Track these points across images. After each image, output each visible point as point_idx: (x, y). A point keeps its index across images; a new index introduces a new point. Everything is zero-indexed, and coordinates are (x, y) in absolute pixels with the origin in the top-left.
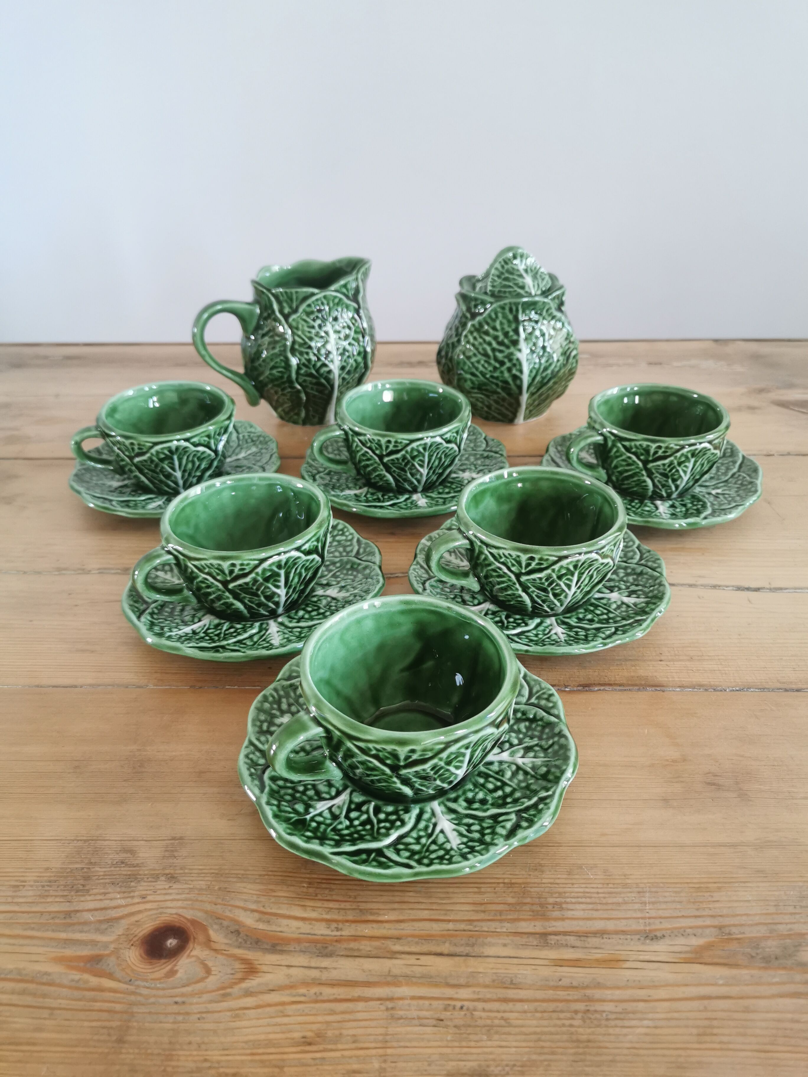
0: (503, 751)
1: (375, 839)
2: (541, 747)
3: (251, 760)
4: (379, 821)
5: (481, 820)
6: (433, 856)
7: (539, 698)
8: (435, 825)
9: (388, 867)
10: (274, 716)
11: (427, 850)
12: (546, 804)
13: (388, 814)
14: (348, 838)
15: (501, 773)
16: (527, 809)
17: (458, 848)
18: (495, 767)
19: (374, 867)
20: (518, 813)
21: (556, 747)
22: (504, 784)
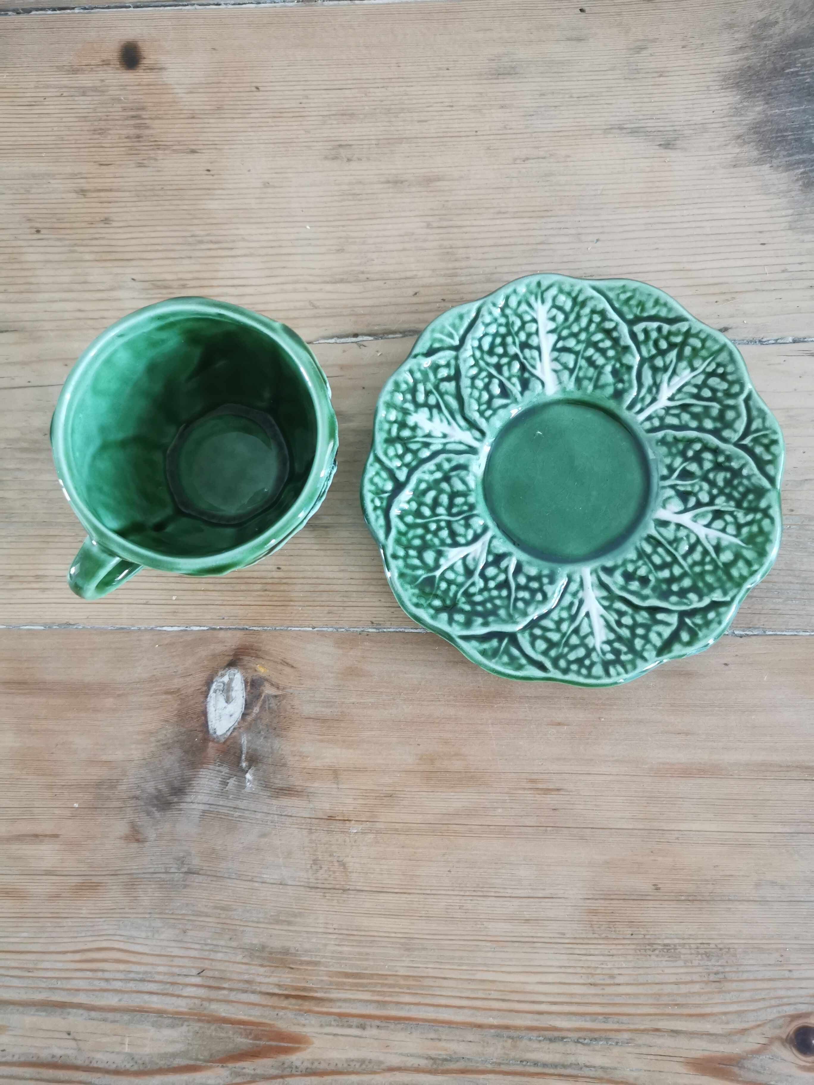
0: (686, 510)
1: (511, 619)
2: (735, 518)
3: (376, 485)
4: (519, 587)
5: (636, 608)
6: (572, 657)
7: (756, 441)
8: (581, 602)
9: (520, 667)
10: (406, 412)
11: (566, 644)
12: (718, 614)
13: (530, 579)
14: (479, 608)
15: (675, 545)
16: (692, 613)
17: (602, 650)
18: (669, 533)
19: (504, 664)
20: (682, 615)
21: (755, 529)
22: (675, 560)
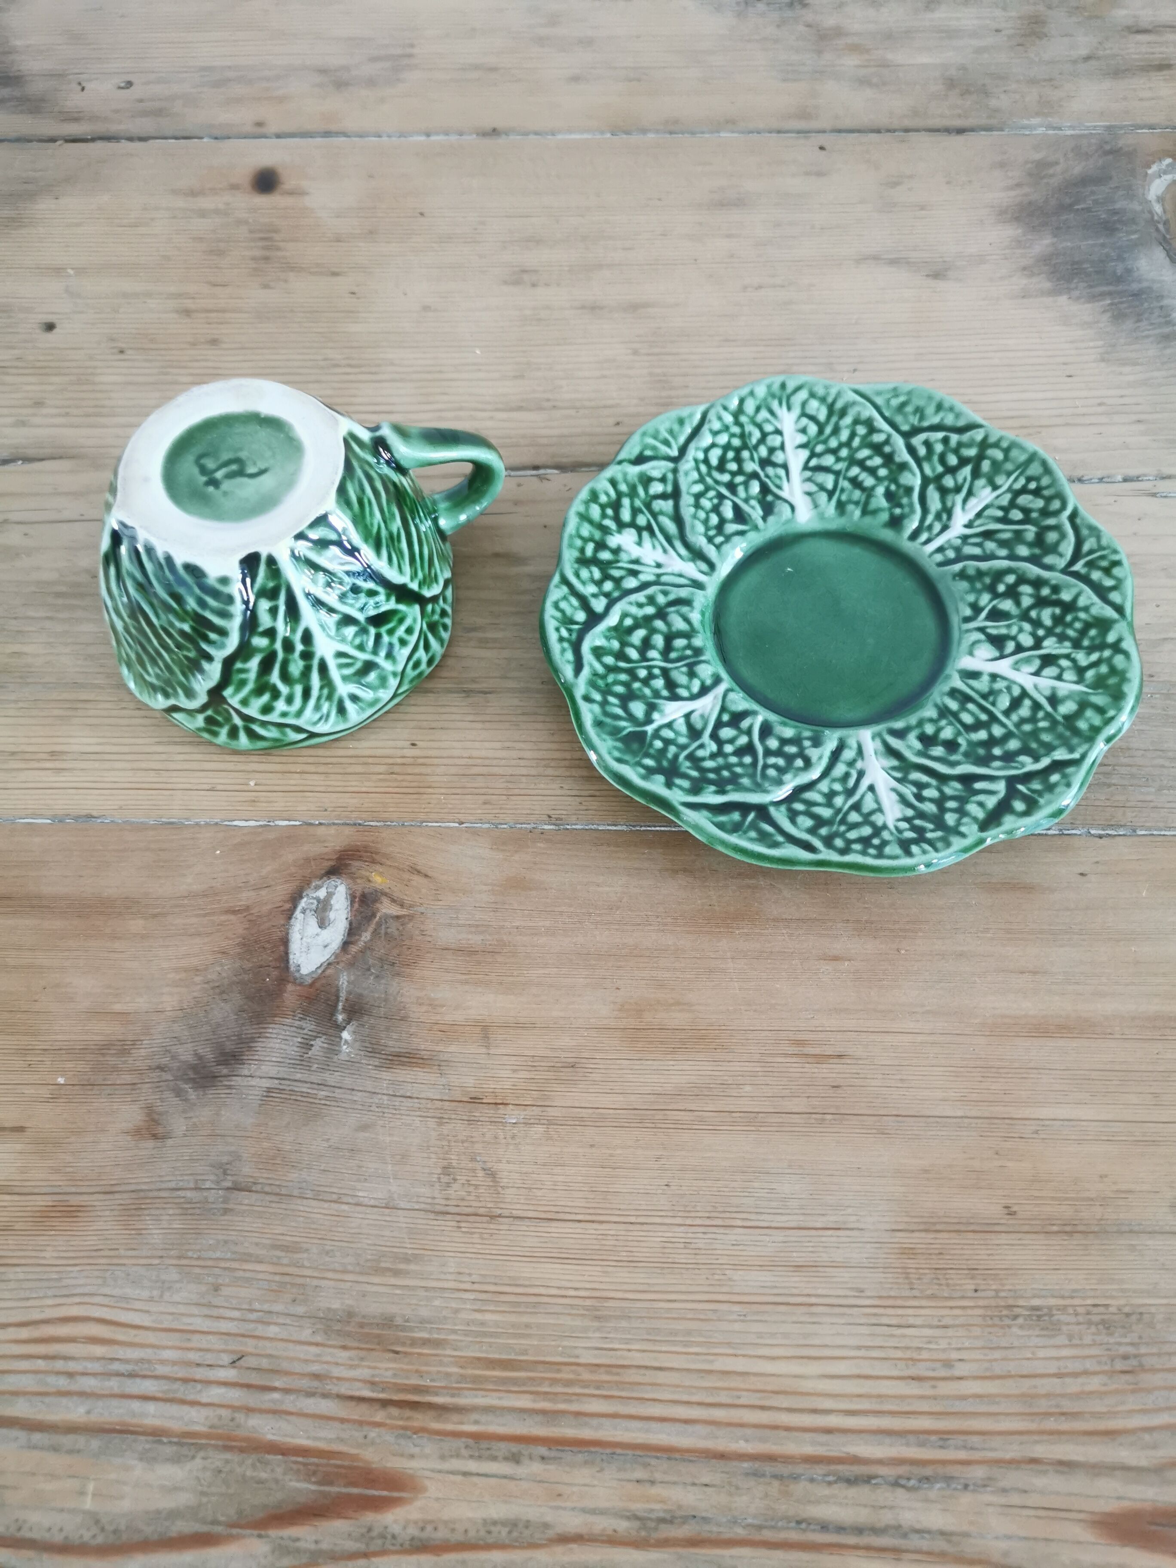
0: (1002, 657)
1: (758, 788)
2: (1074, 661)
3: (562, 612)
4: (768, 753)
5: (943, 779)
6: (852, 835)
7: (1091, 565)
8: (861, 774)
9: (775, 845)
10: (605, 530)
11: (843, 821)
12: (1064, 776)
13: (784, 742)
14: (712, 776)
15: (991, 699)
16: (1027, 777)
17: (897, 828)
18: (982, 684)
19: (751, 840)
20: (1011, 781)
21: (1104, 669)
22: (993, 718)
